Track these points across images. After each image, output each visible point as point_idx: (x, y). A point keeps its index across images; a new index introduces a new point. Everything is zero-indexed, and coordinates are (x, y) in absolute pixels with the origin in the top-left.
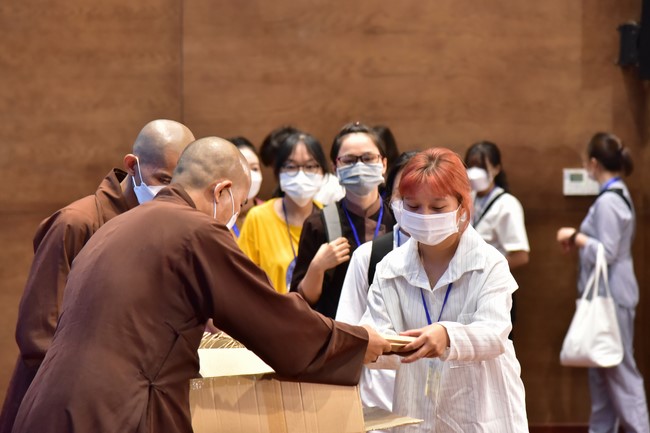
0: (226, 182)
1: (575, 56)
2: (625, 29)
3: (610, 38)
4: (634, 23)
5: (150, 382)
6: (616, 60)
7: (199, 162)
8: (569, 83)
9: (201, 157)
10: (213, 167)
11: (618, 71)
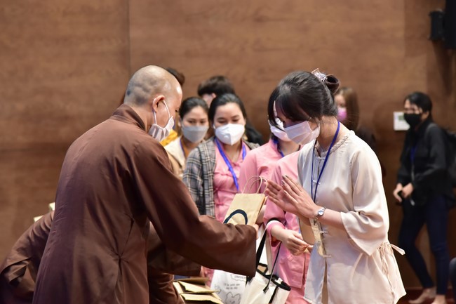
0: (160, 97)
1: (400, 34)
2: (434, 15)
3: (423, 22)
4: (440, 10)
5: (119, 257)
6: (428, 36)
7: (139, 85)
8: (396, 52)
9: (141, 82)
10: (150, 87)
11: (430, 44)
